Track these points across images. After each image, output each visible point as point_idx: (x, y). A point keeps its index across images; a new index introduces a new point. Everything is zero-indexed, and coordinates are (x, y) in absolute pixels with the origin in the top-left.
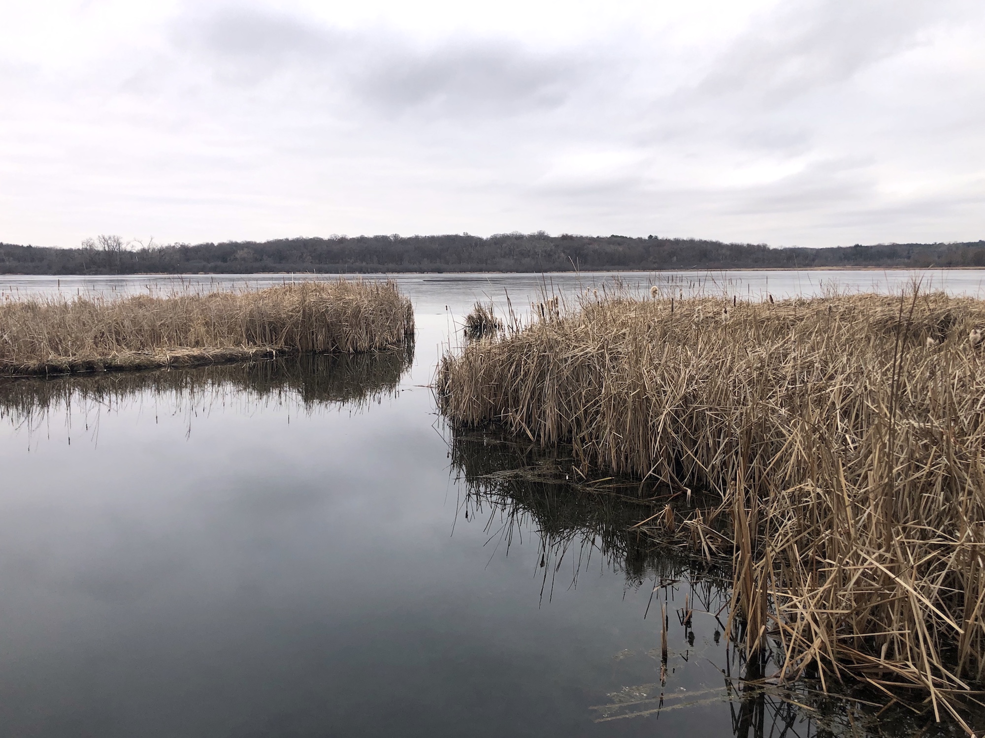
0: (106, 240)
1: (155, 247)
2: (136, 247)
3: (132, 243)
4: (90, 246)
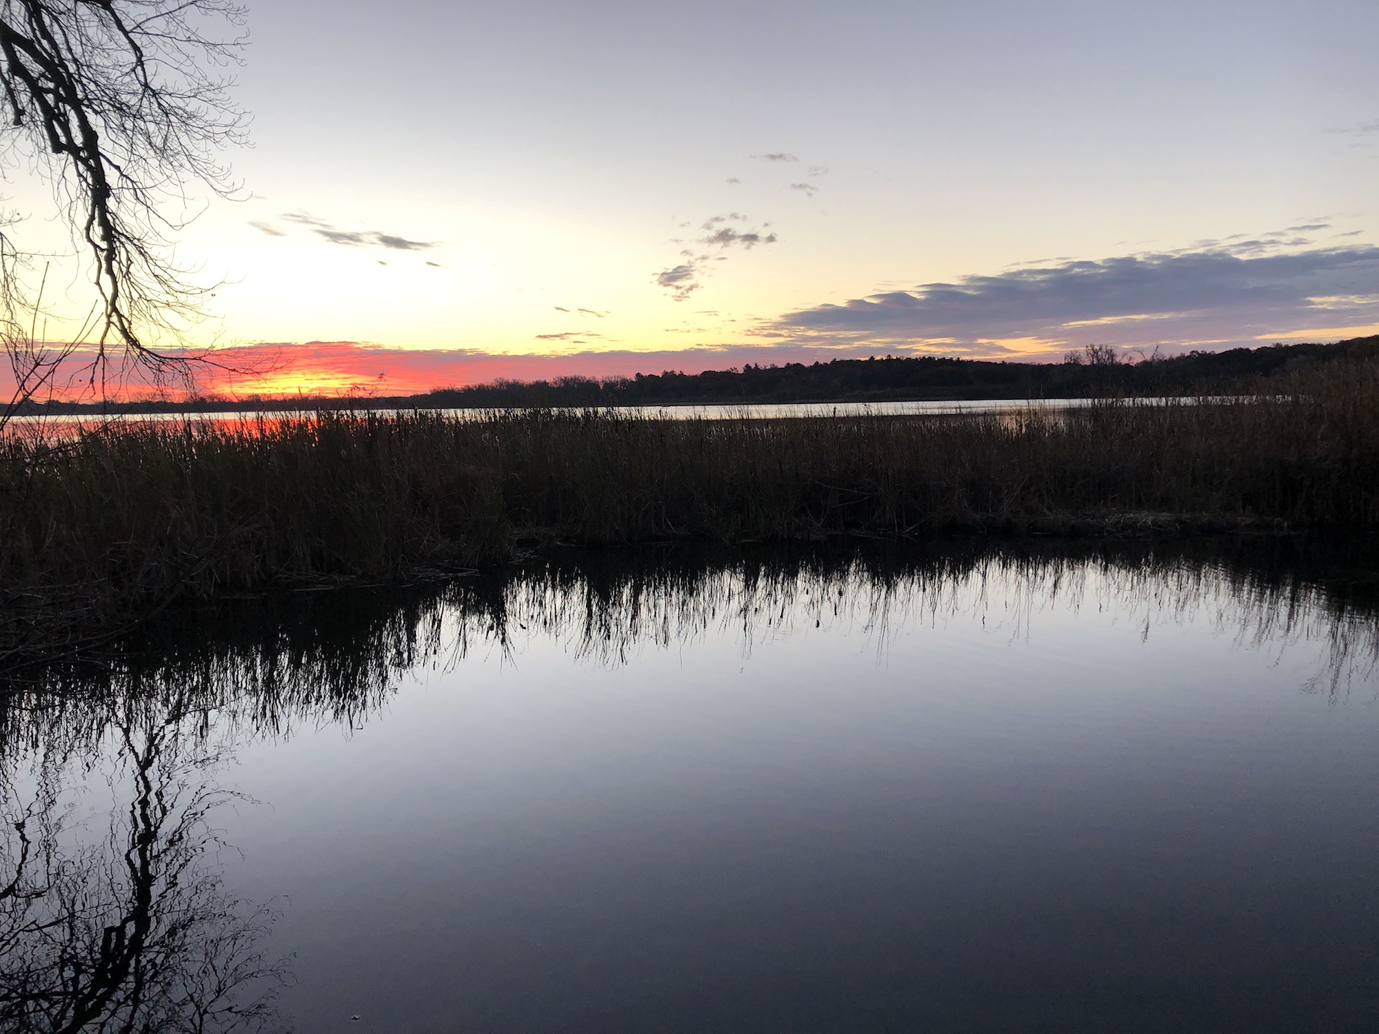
0: (1096, 352)
1: (1161, 358)
2: (1137, 360)
3: (1129, 355)
4: (1075, 360)
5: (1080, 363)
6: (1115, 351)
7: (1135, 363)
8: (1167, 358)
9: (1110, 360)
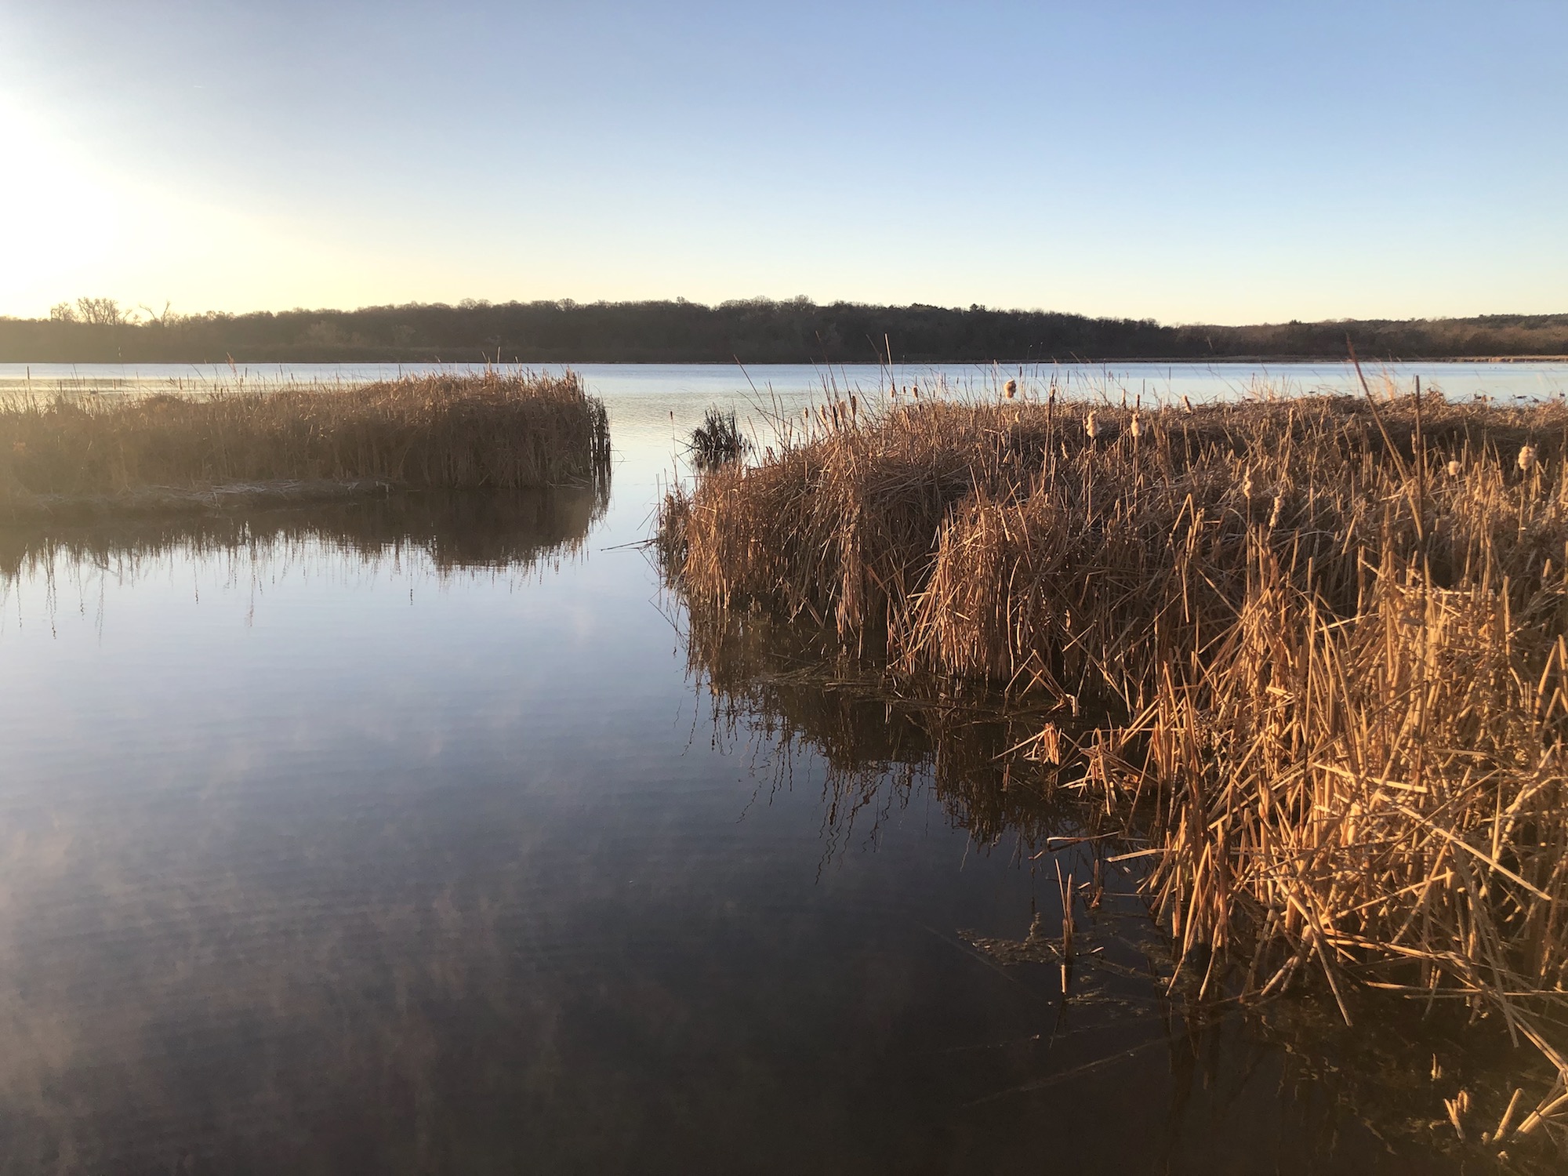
0: (91, 306)
1: (174, 317)
2: (144, 319)
3: (136, 312)
5: (73, 319)
6: (116, 307)
7: (143, 322)
8: (182, 316)
9: (112, 318)
